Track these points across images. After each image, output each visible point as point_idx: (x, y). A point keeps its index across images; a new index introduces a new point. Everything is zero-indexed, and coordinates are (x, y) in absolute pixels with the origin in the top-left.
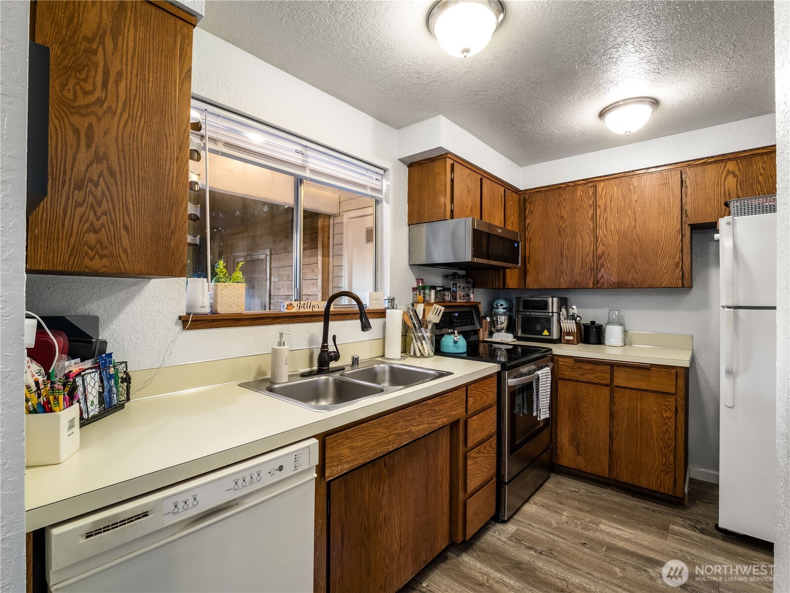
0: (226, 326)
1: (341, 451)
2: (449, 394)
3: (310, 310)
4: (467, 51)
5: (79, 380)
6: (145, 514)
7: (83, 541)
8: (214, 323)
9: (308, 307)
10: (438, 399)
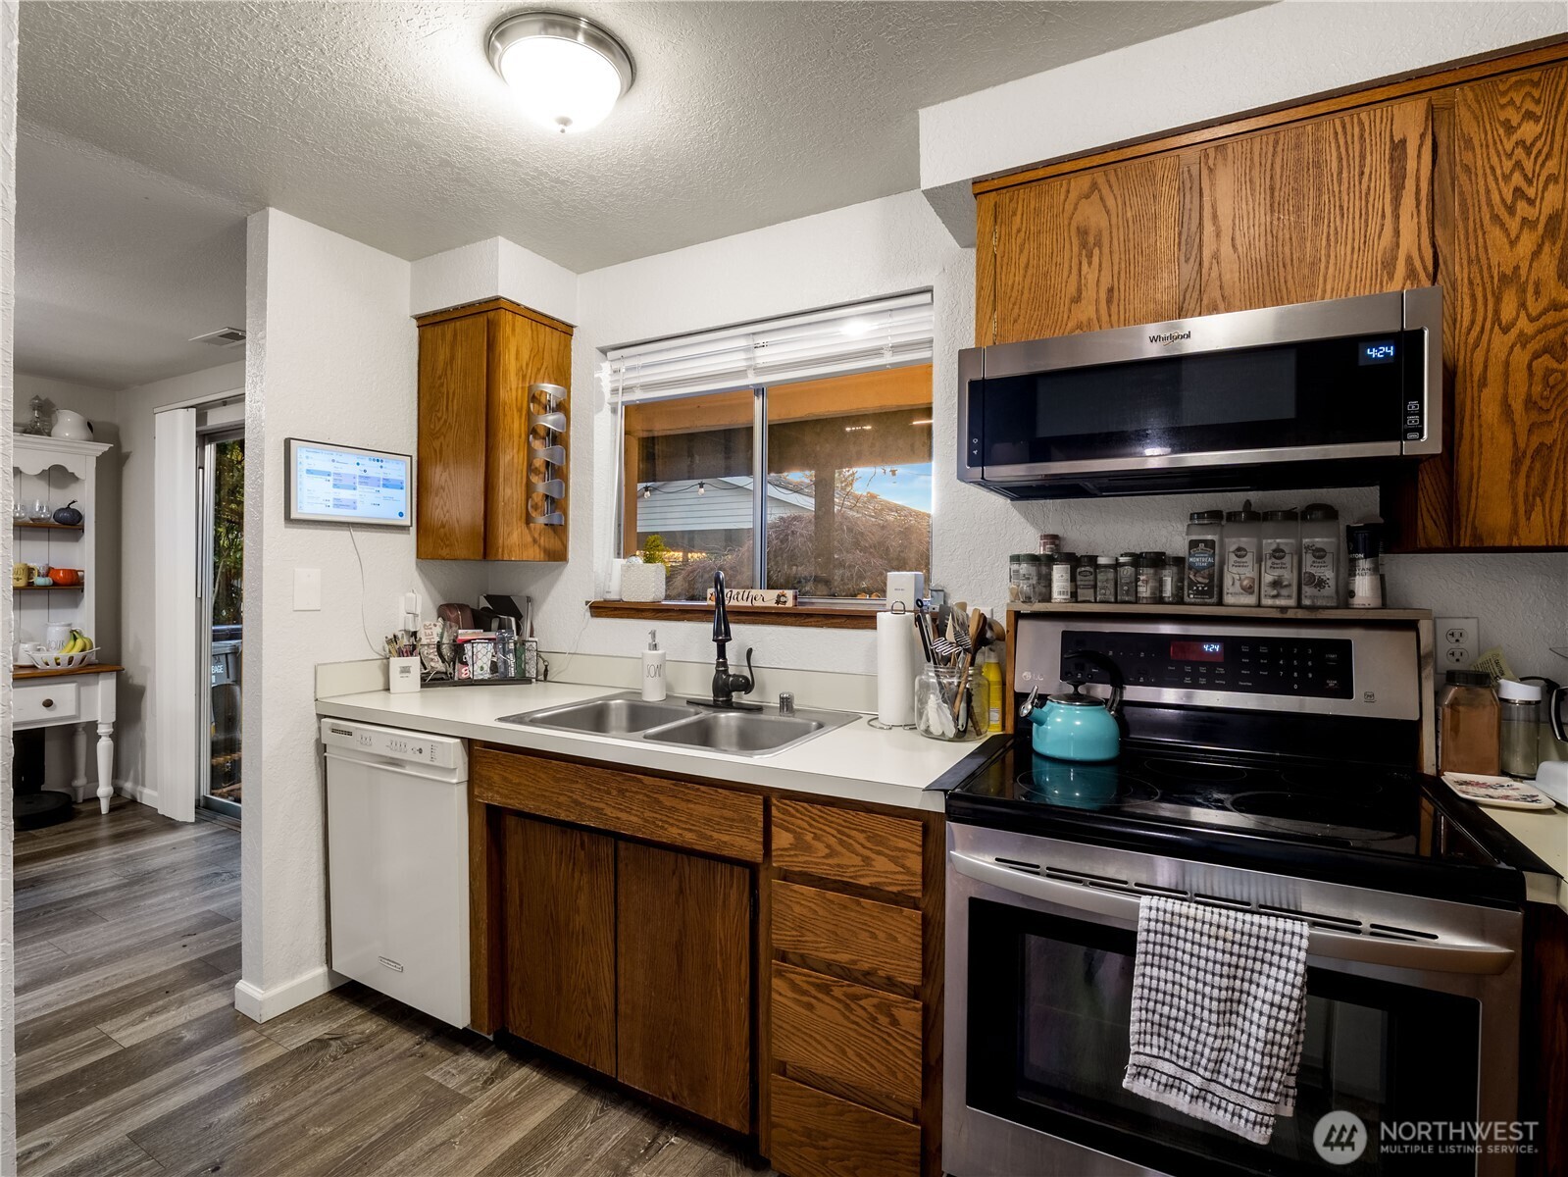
0: (628, 617)
1: (492, 774)
2: (702, 788)
3: (749, 604)
4: (565, 122)
5: (468, 647)
6: (350, 734)
7: (330, 732)
8: (616, 612)
9: (745, 598)
10: (665, 783)
